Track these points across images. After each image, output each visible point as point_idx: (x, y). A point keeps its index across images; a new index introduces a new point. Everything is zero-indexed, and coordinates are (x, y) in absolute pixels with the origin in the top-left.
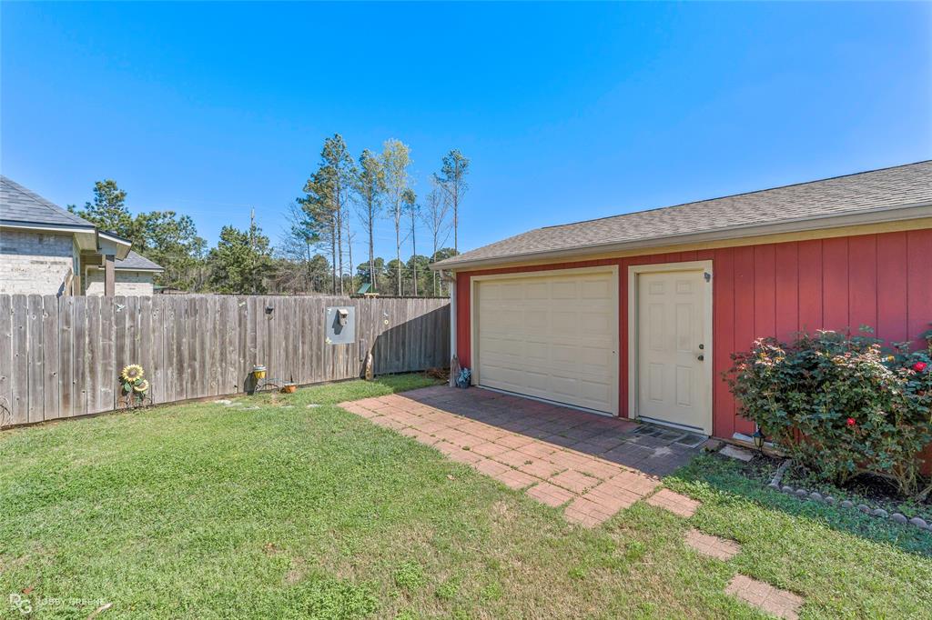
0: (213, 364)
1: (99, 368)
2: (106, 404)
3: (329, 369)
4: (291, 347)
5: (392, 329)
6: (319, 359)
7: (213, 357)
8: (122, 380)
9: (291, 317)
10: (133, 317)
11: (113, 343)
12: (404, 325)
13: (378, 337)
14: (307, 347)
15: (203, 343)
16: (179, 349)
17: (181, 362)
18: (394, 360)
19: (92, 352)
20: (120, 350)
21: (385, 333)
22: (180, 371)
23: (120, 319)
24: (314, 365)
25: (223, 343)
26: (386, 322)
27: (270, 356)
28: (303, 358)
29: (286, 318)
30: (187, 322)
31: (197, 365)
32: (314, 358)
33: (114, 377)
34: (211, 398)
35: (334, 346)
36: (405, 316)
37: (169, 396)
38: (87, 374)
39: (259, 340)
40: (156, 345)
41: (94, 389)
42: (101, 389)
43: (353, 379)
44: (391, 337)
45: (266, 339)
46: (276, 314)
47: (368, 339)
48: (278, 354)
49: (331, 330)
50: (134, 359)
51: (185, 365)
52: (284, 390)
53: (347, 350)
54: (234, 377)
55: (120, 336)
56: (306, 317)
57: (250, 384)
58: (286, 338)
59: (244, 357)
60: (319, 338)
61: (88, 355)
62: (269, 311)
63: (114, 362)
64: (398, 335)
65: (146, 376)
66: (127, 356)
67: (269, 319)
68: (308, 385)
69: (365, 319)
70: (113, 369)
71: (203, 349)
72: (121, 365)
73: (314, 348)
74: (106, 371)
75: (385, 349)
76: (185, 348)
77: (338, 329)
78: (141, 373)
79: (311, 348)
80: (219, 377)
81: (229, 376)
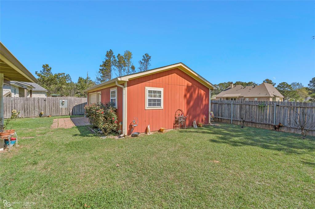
0: (32, 111)
1: (8, 110)
2: (9, 117)
3: (61, 113)
4: (50, 108)
5: (78, 105)
6: (58, 111)
7: (32, 109)
8: (12, 113)
9: (50, 102)
10: (14, 101)
11: (10, 106)
12: (81, 104)
13: (74, 107)
14: (55, 108)
16: (24, 107)
18: (79, 112)
19: (6, 107)
20: (12, 107)
21: (76, 106)
22: (25, 111)
23: (12, 101)
25: (34, 106)
26: (76, 103)
27: (45, 109)
28: (54, 110)
29: (49, 102)
30: (26, 102)
31: (28, 110)
32: (57, 111)
33: (11, 112)
34: (31, 117)
35: (62, 108)
36: (81, 102)
37: (22, 116)
38: (5, 111)
39: (43, 106)
40: (19, 106)
41: (7, 114)
42: (8, 114)
43: (67, 115)
44: (78, 107)
47: (71, 106)
48: (48, 109)
49: (61, 105)
50: (15, 109)
51: (26, 110)
52: (48, 117)
53: (65, 109)
54: (37, 114)
55: (12, 104)
56: (54, 102)
57: (41, 115)
58: (49, 106)
59: (39, 109)
61: (5, 108)
62: (45, 100)
63: (11, 109)
64: (80, 106)
66: (13, 108)
67: (45, 102)
68: (55, 116)
69: (70, 102)
71: (29, 107)
72: (12, 110)
73: (57, 108)
74: (9, 111)
75: (76, 109)
76: (26, 107)
77: (63, 104)
78: (16, 111)
79: (56, 108)
80: (33, 113)
81: (36, 113)
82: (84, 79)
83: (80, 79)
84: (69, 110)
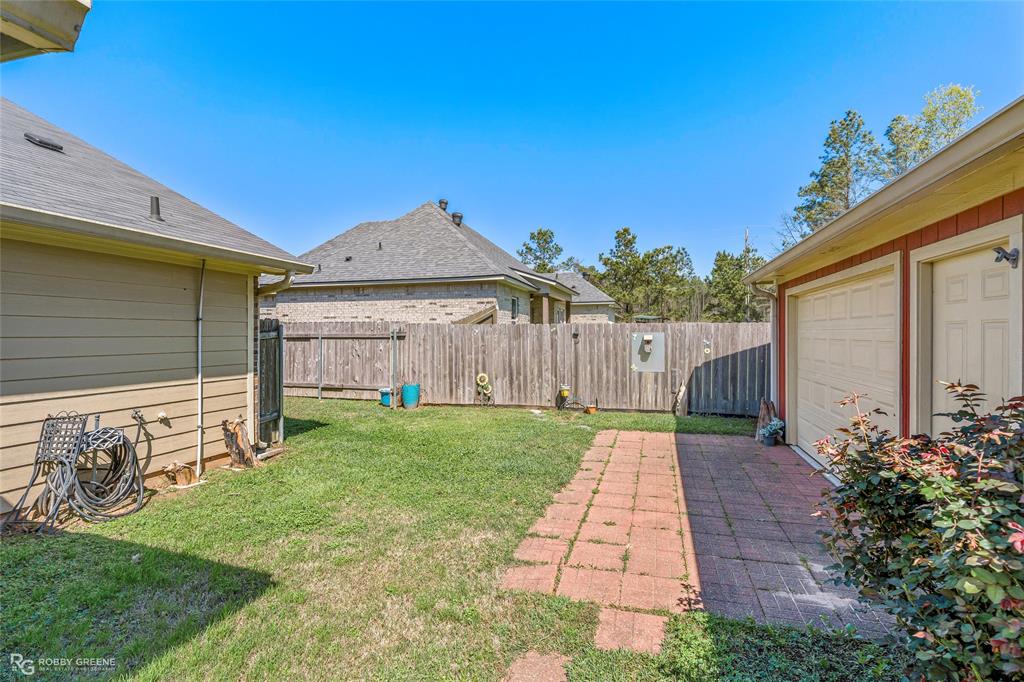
0: (532, 381)
1: (467, 372)
2: (470, 400)
3: (635, 397)
4: (596, 370)
5: (716, 361)
6: (624, 386)
7: (532, 373)
9: (595, 342)
10: (483, 339)
11: (473, 356)
12: (734, 356)
13: (696, 368)
14: (611, 372)
15: (525, 361)
16: (510, 365)
17: (511, 374)
18: (720, 398)
19: (463, 362)
20: (477, 362)
21: (707, 364)
22: (511, 383)
23: (476, 340)
24: (620, 391)
25: (540, 361)
26: (707, 351)
27: (576, 377)
28: (608, 382)
29: (591, 343)
30: (515, 344)
31: (522, 378)
32: (620, 386)
33: (474, 381)
34: (531, 407)
35: (640, 374)
36: (734, 343)
37: (504, 400)
38: (461, 378)
39: (567, 362)
40: (496, 360)
41: (464, 387)
42: (467, 388)
43: (663, 412)
44: (716, 370)
45: (573, 360)
46: (581, 339)
47: (682, 368)
48: (585, 377)
49: (636, 357)
50: (484, 371)
51: (514, 378)
53: (656, 380)
54: (548, 395)
55: (477, 352)
56: (611, 344)
57: (560, 401)
58: (591, 362)
59: (556, 377)
60: (624, 364)
61: (461, 364)
62: (575, 336)
63: (473, 372)
64: (726, 369)
65: (490, 382)
66: (480, 367)
67: (576, 343)
68: (611, 410)
69: (677, 345)
70: (473, 375)
71: (525, 366)
72: (477, 373)
73: (619, 373)
74: (470, 377)
75: (707, 384)
76: (514, 364)
77: (645, 356)
78: (487, 380)
79: (616, 373)
80: (537, 391)
81: (544, 391)
82: (735, 257)
83: (722, 258)
84: (673, 384)
